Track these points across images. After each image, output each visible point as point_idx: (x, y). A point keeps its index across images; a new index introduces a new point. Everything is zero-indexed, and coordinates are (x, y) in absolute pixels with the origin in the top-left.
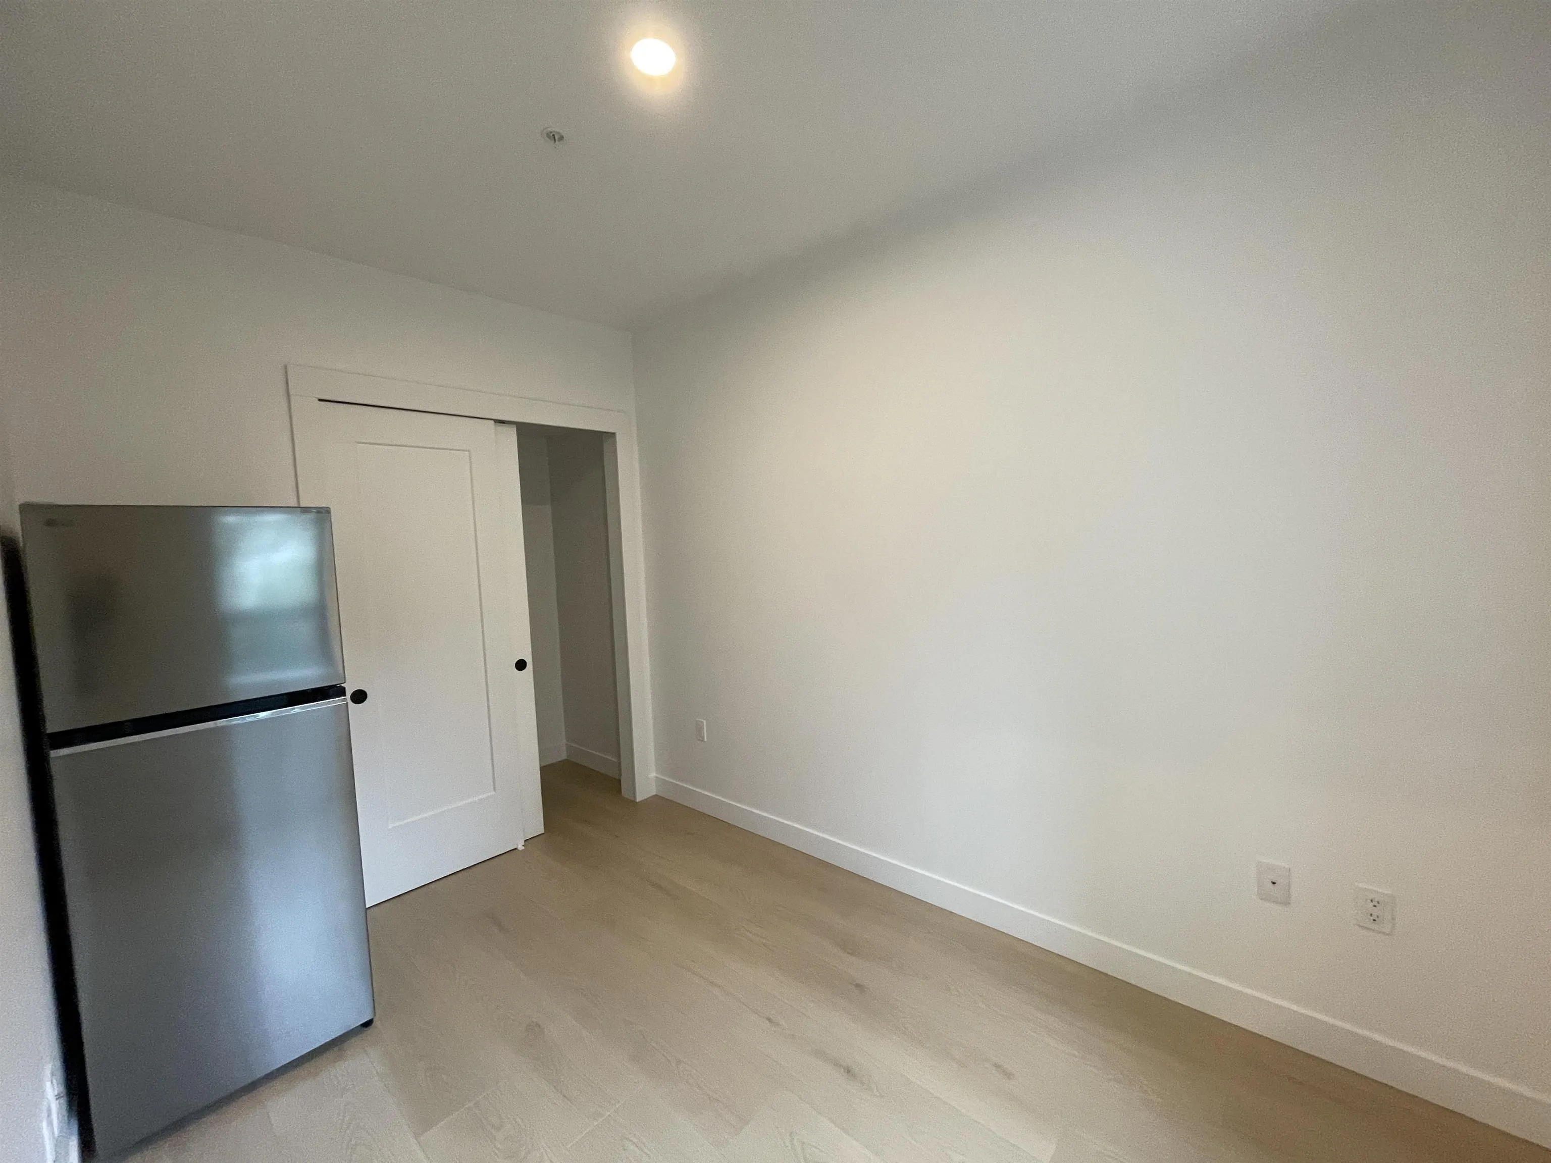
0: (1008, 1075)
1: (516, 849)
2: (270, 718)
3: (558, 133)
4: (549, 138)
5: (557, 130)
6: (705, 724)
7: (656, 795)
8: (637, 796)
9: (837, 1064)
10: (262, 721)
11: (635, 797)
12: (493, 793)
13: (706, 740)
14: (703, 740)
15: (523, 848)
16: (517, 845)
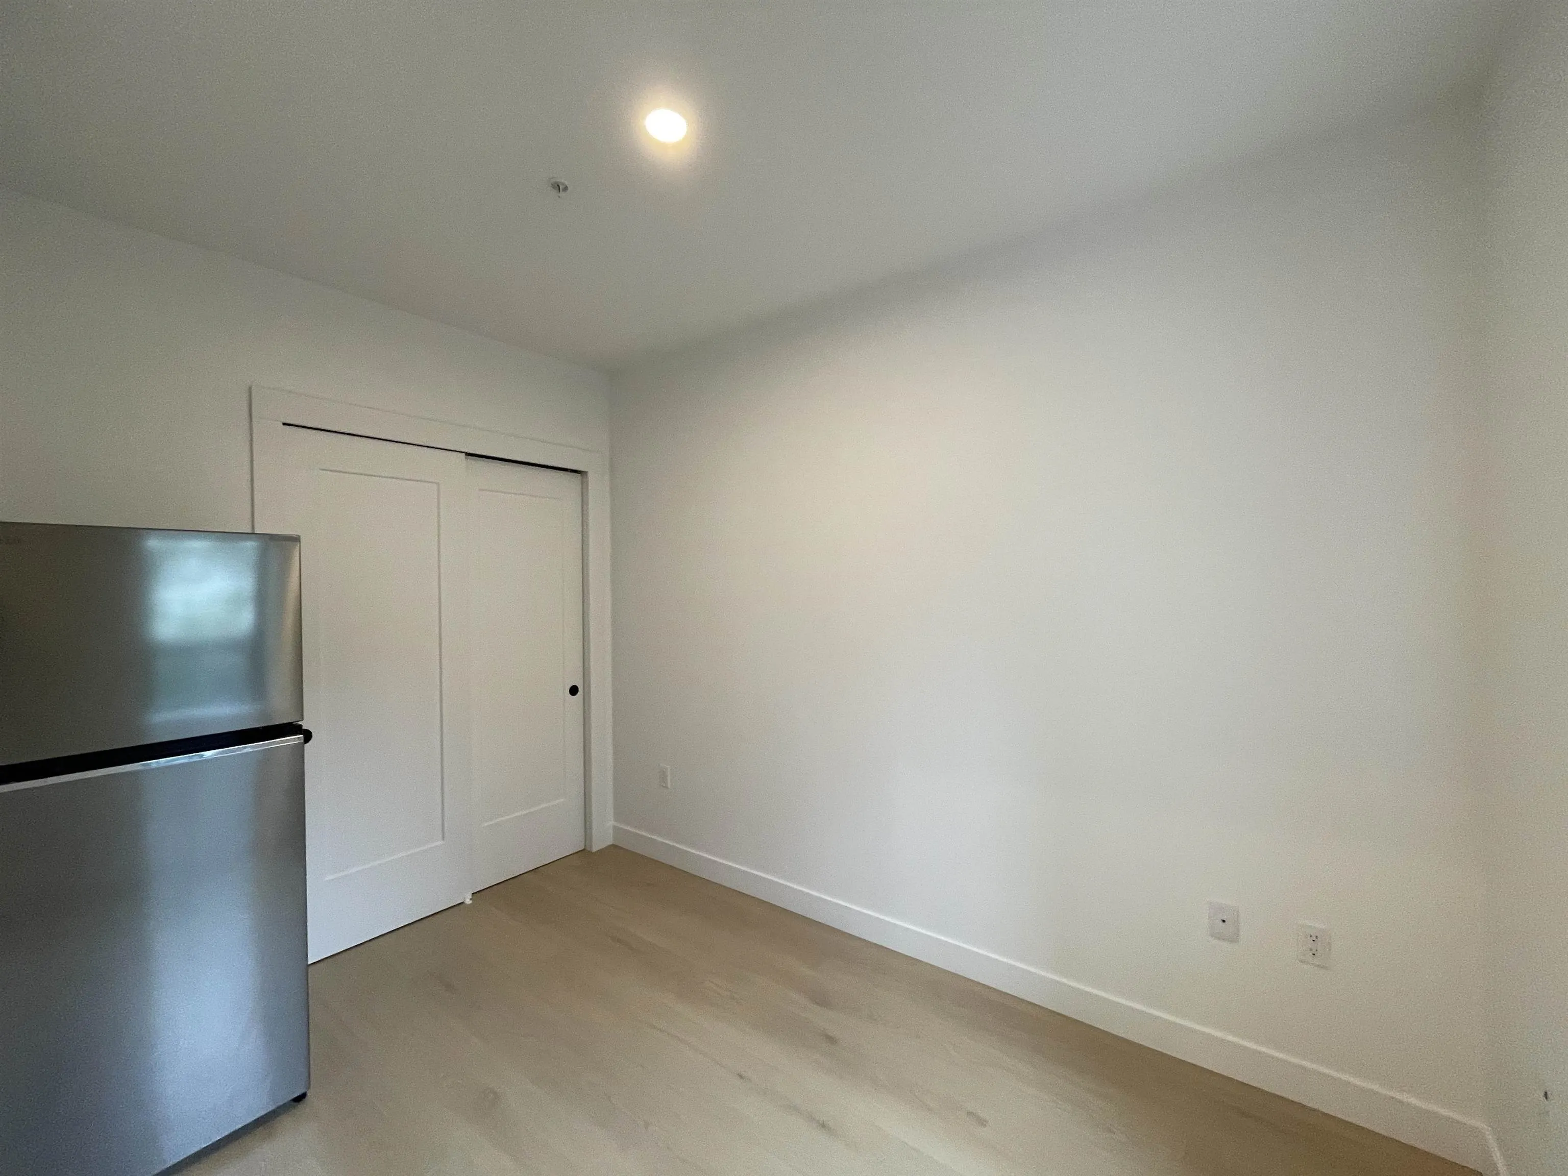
0: (982, 1122)
1: (462, 903)
2: (213, 759)
3: (563, 184)
4: (554, 188)
5: (563, 181)
6: (669, 770)
7: (614, 846)
8: (594, 847)
9: (811, 1118)
10: (207, 761)
11: (591, 847)
12: (440, 843)
13: (669, 786)
14: (666, 787)
15: (471, 902)
16: (465, 898)
